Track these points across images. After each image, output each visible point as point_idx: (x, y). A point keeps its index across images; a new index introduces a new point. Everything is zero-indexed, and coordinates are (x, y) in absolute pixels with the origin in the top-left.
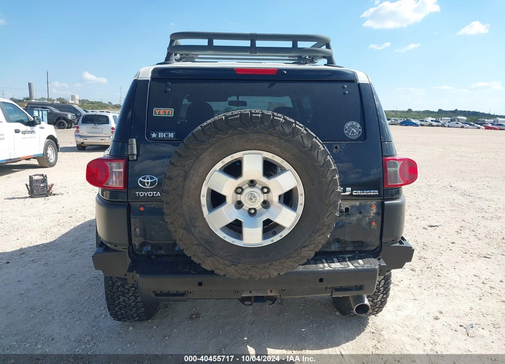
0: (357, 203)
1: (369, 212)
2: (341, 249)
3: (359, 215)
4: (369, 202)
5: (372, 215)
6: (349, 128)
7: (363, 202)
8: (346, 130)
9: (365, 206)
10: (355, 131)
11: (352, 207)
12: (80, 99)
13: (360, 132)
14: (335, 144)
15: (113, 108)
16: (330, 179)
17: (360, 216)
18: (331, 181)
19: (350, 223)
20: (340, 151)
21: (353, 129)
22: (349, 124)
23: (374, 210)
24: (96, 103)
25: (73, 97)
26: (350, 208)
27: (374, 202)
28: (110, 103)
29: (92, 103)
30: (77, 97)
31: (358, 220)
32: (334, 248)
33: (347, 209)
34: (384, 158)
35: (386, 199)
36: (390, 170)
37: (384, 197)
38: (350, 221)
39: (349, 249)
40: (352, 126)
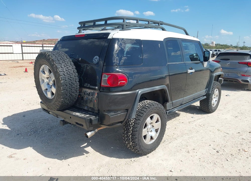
3: (91, 96)
5: (95, 97)
7: (94, 91)
8: (94, 59)
9: (94, 93)
10: (96, 60)
11: (91, 92)
12: (216, 44)
13: (98, 60)
14: (89, 65)
15: (233, 48)
20: (89, 68)
22: (95, 57)
23: (96, 95)
24: (224, 45)
25: (212, 43)
28: (231, 45)
29: (222, 45)
30: (215, 43)
31: (92, 98)
32: (86, 108)
33: (89, 93)
34: (103, 73)
35: (101, 91)
36: (103, 78)
37: (100, 90)
38: (89, 98)
39: (90, 110)
40: (96, 58)
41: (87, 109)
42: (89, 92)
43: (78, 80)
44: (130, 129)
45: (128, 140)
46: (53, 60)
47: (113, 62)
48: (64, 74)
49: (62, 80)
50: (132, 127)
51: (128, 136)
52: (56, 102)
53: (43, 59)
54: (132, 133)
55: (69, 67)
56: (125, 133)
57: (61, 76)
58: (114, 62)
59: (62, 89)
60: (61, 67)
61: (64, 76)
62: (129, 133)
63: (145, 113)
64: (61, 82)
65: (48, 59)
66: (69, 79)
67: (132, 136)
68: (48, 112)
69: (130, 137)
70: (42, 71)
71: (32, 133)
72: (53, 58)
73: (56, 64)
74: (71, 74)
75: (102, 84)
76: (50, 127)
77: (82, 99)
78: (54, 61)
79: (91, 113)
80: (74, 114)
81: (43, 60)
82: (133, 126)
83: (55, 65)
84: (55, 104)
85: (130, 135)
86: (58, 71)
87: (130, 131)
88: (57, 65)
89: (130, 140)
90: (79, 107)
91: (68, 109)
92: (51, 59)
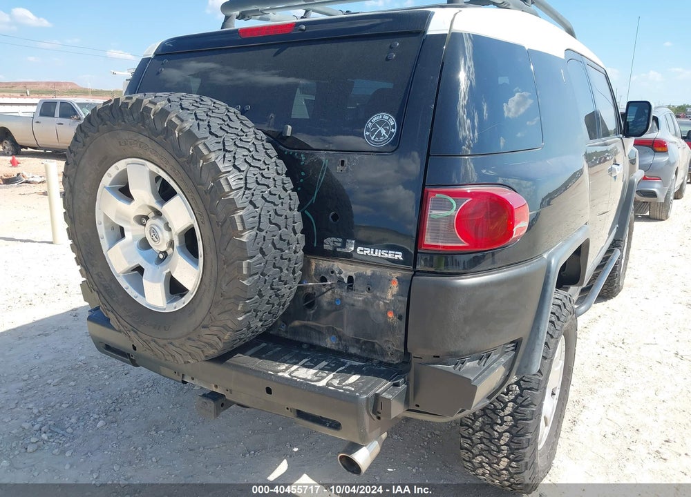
0: (369, 271)
1: (384, 291)
2: (341, 347)
3: (366, 293)
4: (388, 272)
5: (390, 297)
6: (374, 126)
7: (378, 270)
8: (368, 130)
9: (381, 277)
10: (383, 132)
11: (360, 276)
13: (392, 133)
16: (222, 216)
17: (369, 296)
18: (225, 221)
19: (353, 305)
21: (380, 128)
22: (375, 119)
23: (394, 288)
26: (354, 277)
27: (398, 274)
31: (365, 302)
32: (330, 342)
33: (350, 279)
34: (427, 189)
35: (423, 272)
36: (433, 213)
37: (415, 266)
38: (352, 302)
39: (353, 350)
40: (380, 123)
41: (334, 347)
42: (352, 274)
43: (299, 226)
44: (503, 410)
45: (490, 451)
46: (189, 133)
47: (461, 137)
48: (251, 202)
49: (245, 229)
50: (511, 404)
51: (491, 439)
52: (204, 332)
53: (126, 129)
54: (515, 426)
55: (265, 167)
56: (478, 424)
57: (241, 212)
58: (465, 139)
59: (245, 272)
60: (235, 166)
61: (251, 207)
62: (497, 427)
63: (553, 340)
64: (244, 239)
65: (159, 128)
66: (271, 222)
67: (513, 436)
68: (131, 360)
69: (502, 442)
70: (111, 189)
71: (44, 436)
72: (187, 126)
73: (210, 152)
74: (278, 201)
75: (428, 239)
76: (109, 401)
77: (310, 306)
78: (197, 139)
79: (357, 363)
80: (286, 375)
81: (125, 135)
82: (517, 397)
83: (202, 156)
84: (196, 338)
85: (501, 434)
86: (226, 189)
87: (502, 418)
88: (213, 156)
89: (500, 451)
90: (289, 336)
91: (242, 349)
92: (180, 131)
